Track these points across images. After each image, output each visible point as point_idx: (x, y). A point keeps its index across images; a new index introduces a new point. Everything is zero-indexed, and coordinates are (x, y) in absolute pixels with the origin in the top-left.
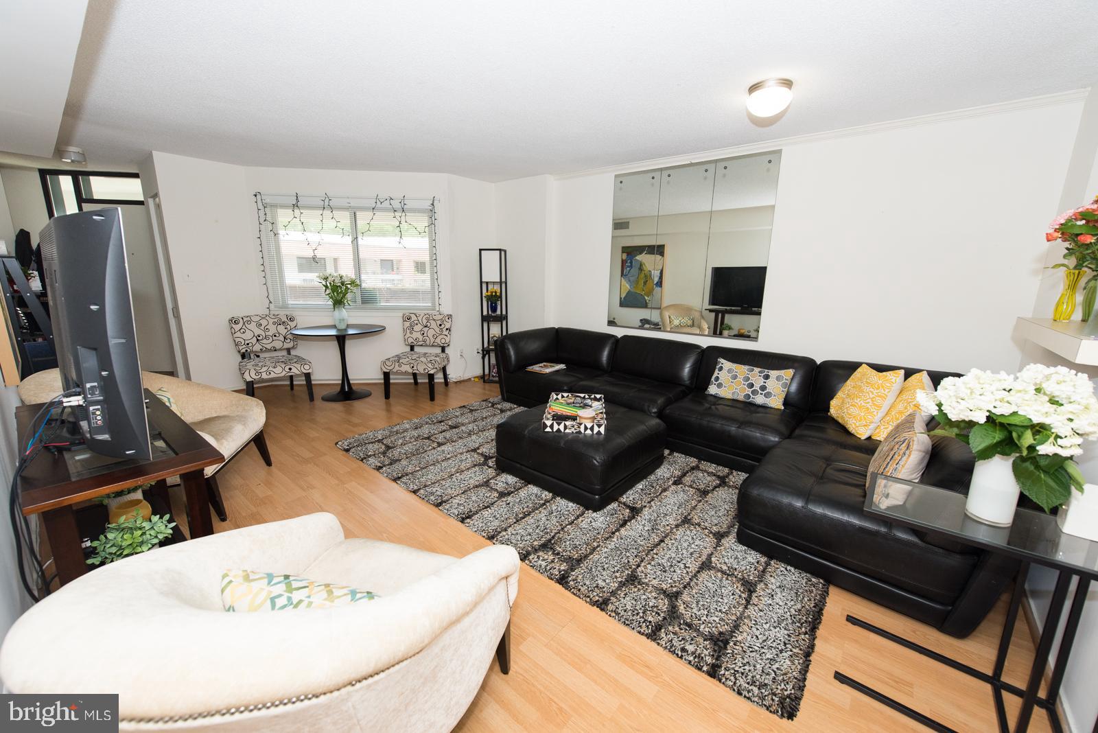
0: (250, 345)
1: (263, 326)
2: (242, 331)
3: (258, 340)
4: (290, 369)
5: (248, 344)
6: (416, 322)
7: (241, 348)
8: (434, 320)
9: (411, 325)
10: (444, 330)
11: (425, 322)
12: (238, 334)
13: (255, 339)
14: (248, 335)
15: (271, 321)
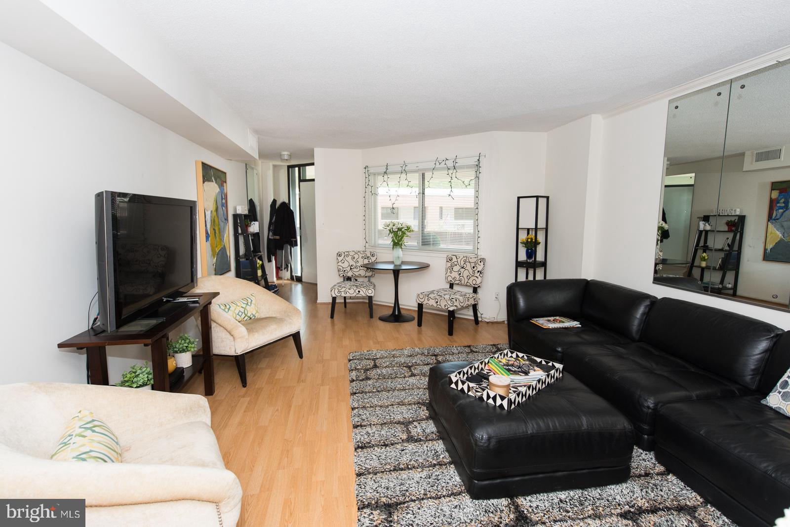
0: (346, 271)
1: (355, 259)
2: (343, 261)
3: (351, 268)
4: (359, 292)
5: (345, 271)
6: (456, 263)
7: (340, 273)
8: (470, 262)
9: (451, 265)
10: (476, 272)
11: (462, 263)
12: (340, 264)
13: (349, 267)
14: (346, 265)
15: (361, 256)
